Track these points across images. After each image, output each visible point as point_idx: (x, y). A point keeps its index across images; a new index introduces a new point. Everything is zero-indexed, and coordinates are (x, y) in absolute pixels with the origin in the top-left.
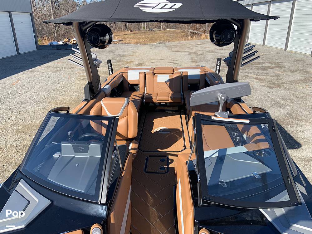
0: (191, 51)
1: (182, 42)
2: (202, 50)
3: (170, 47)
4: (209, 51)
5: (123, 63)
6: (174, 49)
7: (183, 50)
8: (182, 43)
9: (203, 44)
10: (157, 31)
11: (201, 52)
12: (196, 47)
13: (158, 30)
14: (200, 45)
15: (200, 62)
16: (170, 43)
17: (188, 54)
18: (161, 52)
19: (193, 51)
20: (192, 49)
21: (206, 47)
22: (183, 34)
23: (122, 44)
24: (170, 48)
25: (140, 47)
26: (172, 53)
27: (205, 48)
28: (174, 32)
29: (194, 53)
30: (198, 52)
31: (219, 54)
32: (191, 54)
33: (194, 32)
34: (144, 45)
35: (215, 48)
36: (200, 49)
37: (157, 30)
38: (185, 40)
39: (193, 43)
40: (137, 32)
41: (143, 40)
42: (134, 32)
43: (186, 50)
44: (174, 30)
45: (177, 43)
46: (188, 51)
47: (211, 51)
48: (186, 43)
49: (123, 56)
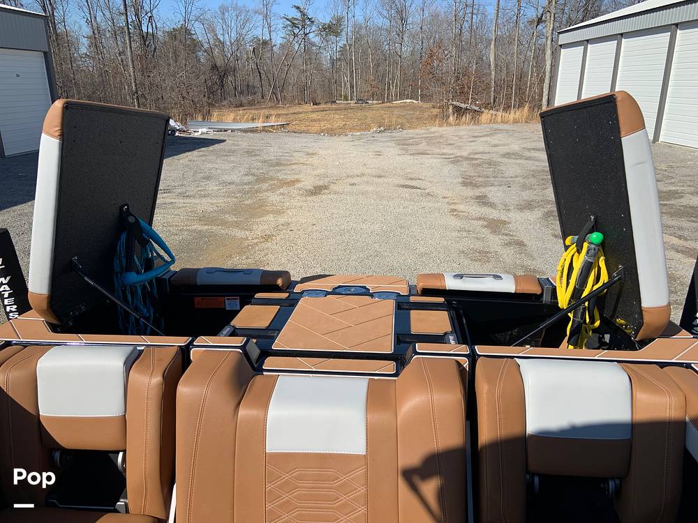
0: (459, 154)
1: (434, 129)
2: (487, 151)
3: (403, 142)
4: (507, 155)
5: (270, 185)
6: (413, 148)
7: (437, 151)
8: (434, 133)
9: (487, 135)
10: (377, 104)
11: (485, 157)
12: (471, 142)
13: (377, 102)
14: (481, 136)
15: (486, 184)
16: (405, 131)
17: (452, 162)
18: (379, 154)
19: (465, 154)
20: (460, 148)
21: (497, 142)
22: (435, 111)
23: (284, 134)
24: (403, 144)
25: (327, 141)
26: (409, 157)
27: (496, 146)
28: (414, 108)
29: (467, 159)
30: (477, 156)
31: (537, 163)
32: (458, 161)
33: (463, 106)
34: (339, 135)
35: (523, 146)
36: (481, 149)
37: (375, 102)
38: (441, 126)
39: (462, 133)
40: (329, 105)
41: (341, 123)
42: (322, 106)
43: (444, 151)
44: (414, 101)
45: (423, 131)
46: (451, 152)
47: (513, 154)
48: (444, 132)
49: (278, 164)
